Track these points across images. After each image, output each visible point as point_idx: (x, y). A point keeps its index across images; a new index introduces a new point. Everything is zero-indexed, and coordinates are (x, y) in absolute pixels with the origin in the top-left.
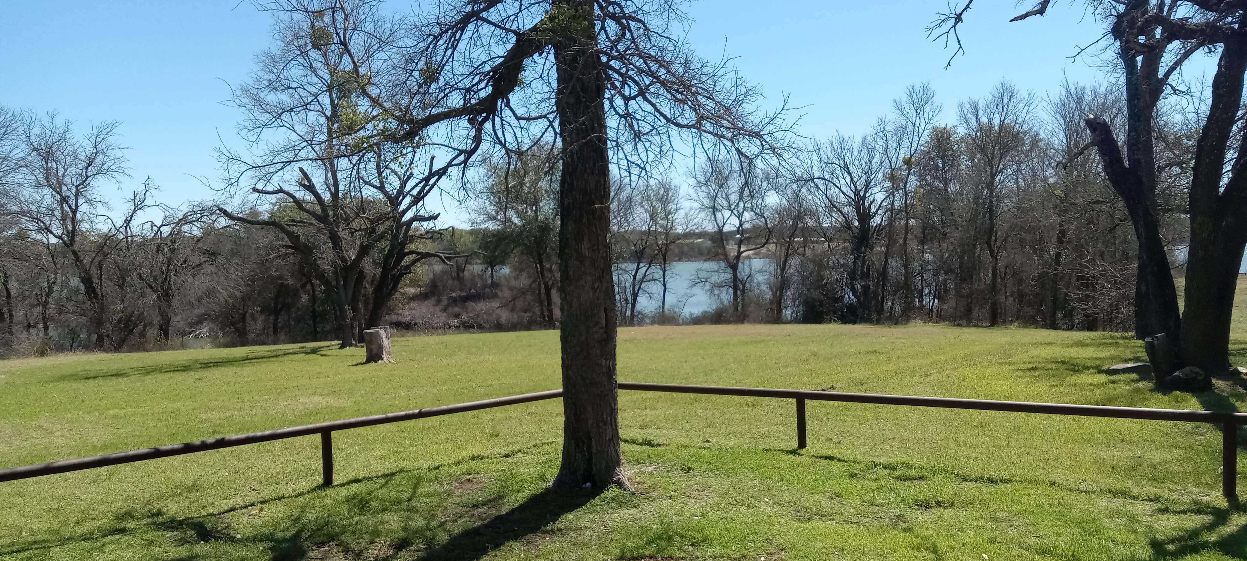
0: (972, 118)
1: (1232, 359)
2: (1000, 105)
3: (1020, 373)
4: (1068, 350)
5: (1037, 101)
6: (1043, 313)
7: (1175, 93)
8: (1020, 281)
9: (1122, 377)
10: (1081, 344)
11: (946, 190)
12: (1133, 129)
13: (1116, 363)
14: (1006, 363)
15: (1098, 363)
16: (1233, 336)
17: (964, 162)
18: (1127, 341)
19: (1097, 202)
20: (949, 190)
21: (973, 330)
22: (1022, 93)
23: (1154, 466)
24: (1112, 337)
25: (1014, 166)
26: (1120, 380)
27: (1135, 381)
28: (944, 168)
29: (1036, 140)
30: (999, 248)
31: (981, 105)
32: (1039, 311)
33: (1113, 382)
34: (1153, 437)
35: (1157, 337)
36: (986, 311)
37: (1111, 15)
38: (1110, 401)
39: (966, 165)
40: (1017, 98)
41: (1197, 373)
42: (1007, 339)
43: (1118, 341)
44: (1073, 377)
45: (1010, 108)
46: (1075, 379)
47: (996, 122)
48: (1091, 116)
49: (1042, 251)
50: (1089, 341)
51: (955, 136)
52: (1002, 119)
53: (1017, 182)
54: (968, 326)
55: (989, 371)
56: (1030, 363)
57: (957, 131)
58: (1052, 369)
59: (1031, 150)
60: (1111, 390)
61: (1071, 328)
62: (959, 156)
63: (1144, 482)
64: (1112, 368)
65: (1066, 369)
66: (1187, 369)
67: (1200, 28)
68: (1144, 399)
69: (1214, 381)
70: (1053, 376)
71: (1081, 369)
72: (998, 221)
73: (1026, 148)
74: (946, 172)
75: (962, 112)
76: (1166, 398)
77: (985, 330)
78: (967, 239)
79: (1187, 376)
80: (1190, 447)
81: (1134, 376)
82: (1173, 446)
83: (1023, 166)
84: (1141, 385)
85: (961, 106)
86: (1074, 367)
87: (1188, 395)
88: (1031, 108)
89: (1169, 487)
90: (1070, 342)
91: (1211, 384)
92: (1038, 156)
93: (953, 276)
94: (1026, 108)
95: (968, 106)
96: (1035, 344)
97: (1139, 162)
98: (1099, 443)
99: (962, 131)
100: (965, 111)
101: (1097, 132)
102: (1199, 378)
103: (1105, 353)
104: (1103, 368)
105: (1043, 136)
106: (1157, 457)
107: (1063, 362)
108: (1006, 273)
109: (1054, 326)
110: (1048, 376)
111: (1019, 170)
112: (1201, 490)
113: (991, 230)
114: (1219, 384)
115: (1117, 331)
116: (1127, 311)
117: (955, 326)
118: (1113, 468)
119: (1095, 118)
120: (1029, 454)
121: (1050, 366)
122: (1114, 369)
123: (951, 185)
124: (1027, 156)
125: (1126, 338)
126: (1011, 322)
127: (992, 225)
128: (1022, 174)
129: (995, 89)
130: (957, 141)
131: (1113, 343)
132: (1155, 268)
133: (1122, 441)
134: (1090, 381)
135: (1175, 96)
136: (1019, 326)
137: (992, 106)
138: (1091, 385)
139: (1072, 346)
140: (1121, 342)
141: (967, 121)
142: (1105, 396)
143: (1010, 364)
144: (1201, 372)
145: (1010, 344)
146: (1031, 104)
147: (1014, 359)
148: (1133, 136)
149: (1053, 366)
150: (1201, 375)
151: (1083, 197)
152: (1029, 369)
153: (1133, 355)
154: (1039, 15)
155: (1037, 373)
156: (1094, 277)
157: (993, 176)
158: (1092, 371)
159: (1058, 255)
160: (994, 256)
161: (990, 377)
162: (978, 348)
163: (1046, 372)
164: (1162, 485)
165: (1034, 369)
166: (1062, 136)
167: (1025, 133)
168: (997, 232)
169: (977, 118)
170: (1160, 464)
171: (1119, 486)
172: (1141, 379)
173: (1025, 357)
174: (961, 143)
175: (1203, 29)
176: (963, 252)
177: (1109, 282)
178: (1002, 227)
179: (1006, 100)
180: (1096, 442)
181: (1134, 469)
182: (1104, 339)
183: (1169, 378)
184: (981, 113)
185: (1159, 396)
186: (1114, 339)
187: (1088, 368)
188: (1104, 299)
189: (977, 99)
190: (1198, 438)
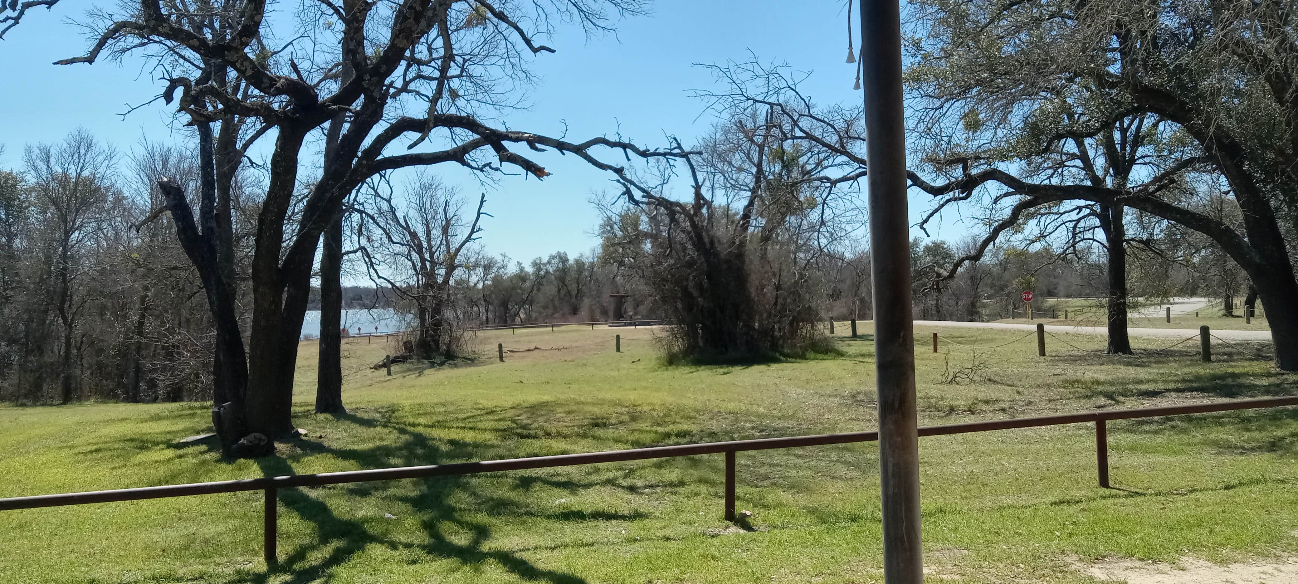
0: (42, 167)
1: (295, 422)
2: (76, 155)
3: (81, 456)
4: (141, 425)
5: (118, 155)
6: (124, 386)
7: (252, 165)
8: (100, 351)
9: (190, 450)
10: (157, 418)
11: (10, 247)
12: (207, 196)
13: (186, 436)
14: (67, 447)
15: (169, 437)
16: (295, 399)
17: (34, 215)
18: (205, 410)
19: (175, 268)
20: (14, 246)
21: (39, 409)
22: (101, 144)
23: (206, 541)
24: (190, 408)
25: (94, 224)
26: (187, 454)
27: (202, 453)
28: (7, 221)
29: (119, 199)
30: (74, 314)
31: (52, 152)
32: (119, 385)
33: (180, 457)
34: (211, 510)
35: (223, 407)
36: (59, 388)
37: (164, 78)
38: (173, 477)
39: (36, 218)
40: (95, 150)
41: (260, 439)
42: (77, 418)
43: (196, 411)
44: (139, 456)
45: (87, 160)
46: (143, 457)
47: (72, 173)
48: (165, 179)
49: (125, 317)
50: (167, 413)
51: (23, 183)
52: (78, 171)
53: (97, 241)
54: (34, 405)
55: (44, 459)
56: (96, 444)
57: (26, 178)
58: (118, 449)
59: (114, 208)
60: (177, 465)
61: (155, 400)
62: (27, 207)
63: (191, 561)
64: (183, 441)
65: (134, 448)
66: (251, 437)
67: (255, 107)
68: (209, 471)
69: (276, 445)
70: (118, 457)
71: (150, 446)
72: (74, 286)
73: (108, 205)
74: (10, 225)
75: (29, 159)
76: (230, 467)
77: (55, 409)
78: (35, 304)
79: (250, 442)
80: (245, 514)
81: (203, 447)
82: (229, 517)
83: (105, 225)
84: (208, 456)
85: (29, 150)
86: (143, 444)
87: (250, 462)
88: (112, 163)
89: (215, 561)
90: (146, 417)
91: (274, 448)
92: (122, 216)
93: (15, 347)
94: (107, 162)
95: (37, 151)
96: (107, 421)
97: (212, 229)
98: (155, 525)
99: (31, 179)
100: (34, 157)
101: (171, 196)
102: (262, 443)
103: (180, 425)
104: (174, 442)
105: (127, 194)
106: (210, 530)
107: (132, 440)
108: (82, 342)
109: (135, 399)
110: (112, 457)
111: (100, 228)
112: (246, 558)
113: (65, 295)
114: (280, 446)
115: (196, 400)
116: (206, 379)
117: (16, 406)
118: (164, 550)
119: (169, 181)
120: (72, 551)
121: (116, 446)
122: (183, 443)
123: (17, 241)
124: (108, 214)
125: (204, 408)
126: (88, 398)
127: (66, 289)
128: (103, 233)
129: (70, 136)
130: (26, 190)
131: (190, 415)
132: (227, 337)
133: (180, 519)
134: (156, 458)
135: (252, 169)
136: (97, 402)
137: (67, 156)
138: (157, 462)
139: (146, 421)
140: (199, 412)
141: (36, 169)
142: (168, 473)
143: (71, 447)
144: (264, 437)
145: (78, 423)
146: (111, 158)
147: (77, 441)
148: (207, 204)
149: (121, 445)
150: (264, 440)
151: (162, 262)
152: (91, 452)
153: (207, 425)
154: (87, 63)
155: (100, 455)
156: (173, 346)
157: (67, 234)
158: (161, 446)
159: (141, 324)
160: (69, 325)
161: (43, 466)
162: (37, 432)
163: (110, 453)
164: (209, 560)
165: (97, 451)
166: (146, 195)
167: (108, 189)
168: (71, 296)
169: (48, 166)
170: (213, 538)
171: (164, 570)
172: (209, 450)
173: (92, 438)
174: (31, 192)
175: (257, 109)
176: (31, 319)
177: (188, 351)
178: (78, 291)
179: (83, 152)
180: (151, 524)
181: (186, 548)
182: (182, 410)
183: (235, 446)
184: (53, 161)
185: (224, 465)
186: (192, 409)
187: (157, 444)
188: (184, 369)
189: (48, 144)
190: (254, 504)
